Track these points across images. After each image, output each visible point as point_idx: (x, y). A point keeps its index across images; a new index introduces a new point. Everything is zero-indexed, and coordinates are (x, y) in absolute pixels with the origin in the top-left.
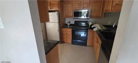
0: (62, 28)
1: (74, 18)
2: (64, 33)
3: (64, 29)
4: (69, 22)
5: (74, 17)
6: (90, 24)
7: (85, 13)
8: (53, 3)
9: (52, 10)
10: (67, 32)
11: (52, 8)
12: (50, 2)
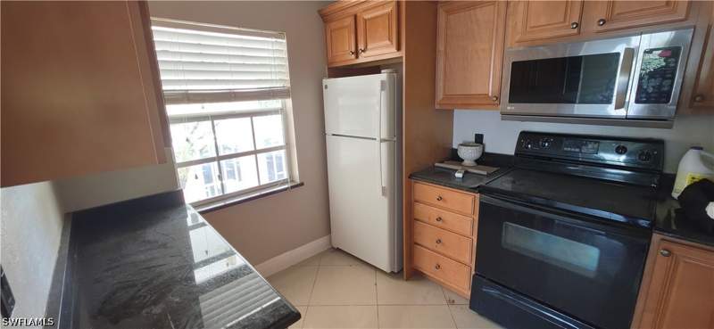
0: (410, 177)
1: (506, 115)
2: (424, 211)
3: (428, 191)
4: (479, 139)
5: (511, 108)
6: (689, 171)
7: (627, 69)
8: (367, 16)
9: (364, 58)
10: (446, 215)
11: (361, 47)
12: (353, 11)
